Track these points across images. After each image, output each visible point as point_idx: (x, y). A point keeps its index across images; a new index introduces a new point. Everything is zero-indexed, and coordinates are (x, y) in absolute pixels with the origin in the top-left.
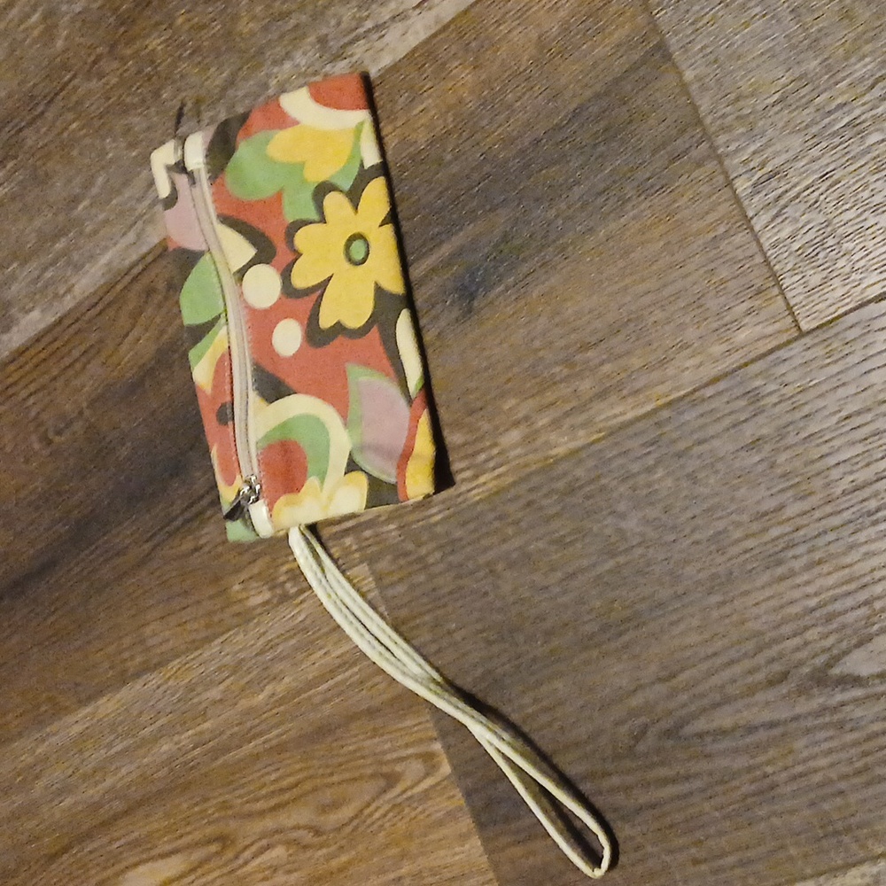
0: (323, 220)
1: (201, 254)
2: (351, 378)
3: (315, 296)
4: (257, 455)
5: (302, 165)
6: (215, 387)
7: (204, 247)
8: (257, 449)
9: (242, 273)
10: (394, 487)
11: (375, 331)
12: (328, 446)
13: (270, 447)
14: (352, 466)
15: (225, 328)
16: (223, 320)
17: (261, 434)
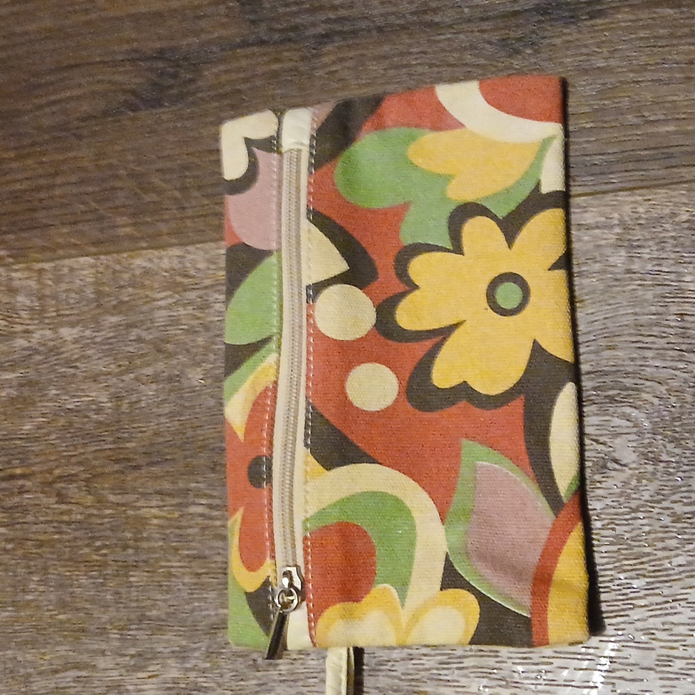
0: (458, 249)
1: (268, 253)
2: (465, 459)
3: (428, 344)
4: (305, 538)
5: (448, 178)
6: (248, 432)
7: (274, 246)
8: (306, 529)
9: (317, 289)
10: (527, 622)
11: (517, 406)
12: (412, 544)
13: (326, 530)
14: (451, 579)
15: (274, 356)
16: (273, 345)
17: (312, 510)
